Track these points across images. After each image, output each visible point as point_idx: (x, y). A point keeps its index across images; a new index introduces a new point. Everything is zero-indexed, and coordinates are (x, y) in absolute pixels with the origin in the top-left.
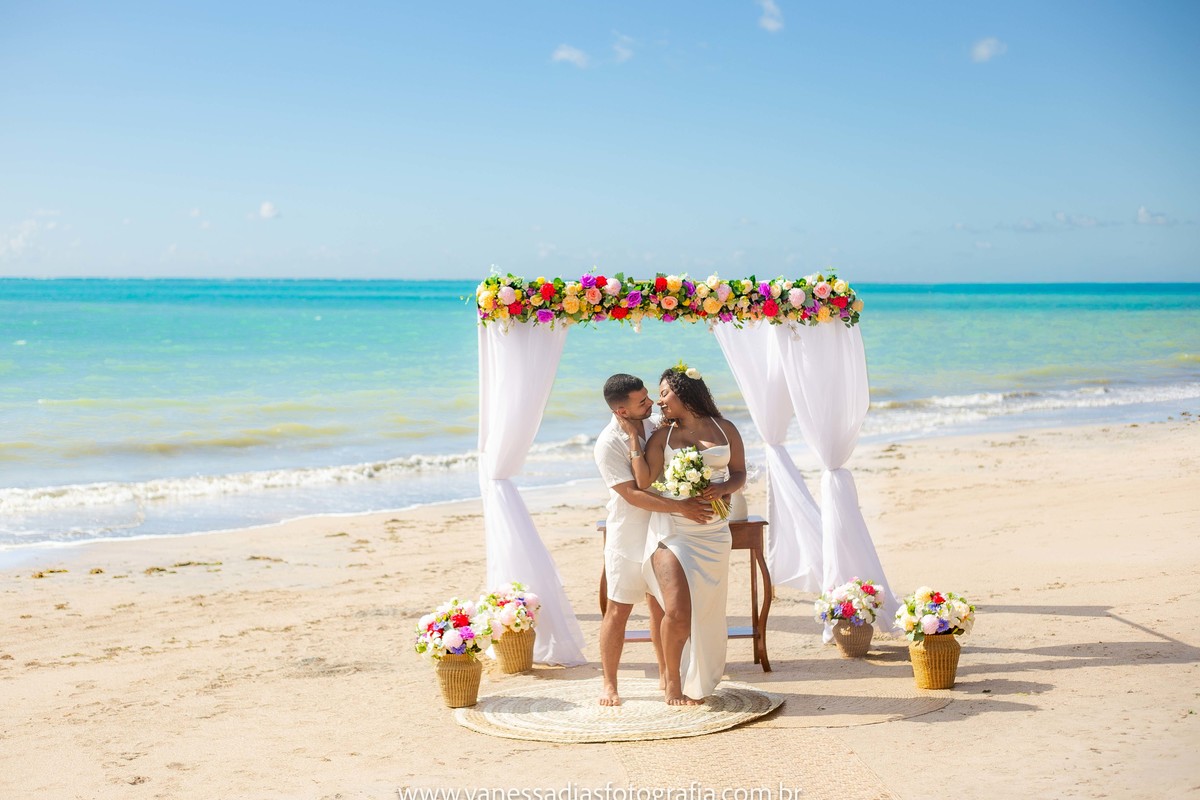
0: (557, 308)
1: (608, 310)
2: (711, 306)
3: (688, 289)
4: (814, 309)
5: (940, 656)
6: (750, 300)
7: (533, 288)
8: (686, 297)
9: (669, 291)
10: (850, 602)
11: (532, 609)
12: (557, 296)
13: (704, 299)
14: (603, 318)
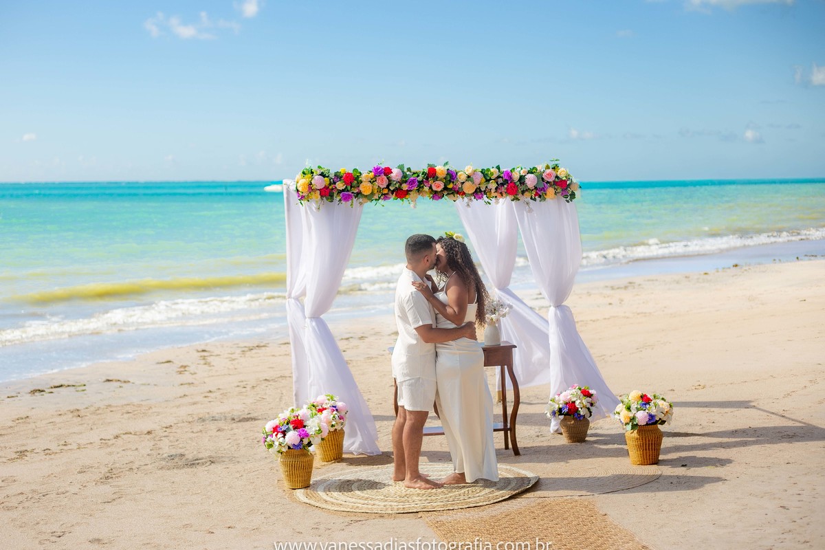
0: (356, 191)
1: (393, 192)
2: (469, 188)
3: (451, 176)
4: (543, 189)
5: (649, 441)
6: (497, 183)
7: (338, 176)
8: (450, 181)
9: (437, 177)
10: (574, 402)
11: (343, 414)
12: (356, 182)
13: (463, 183)
14: (389, 198)
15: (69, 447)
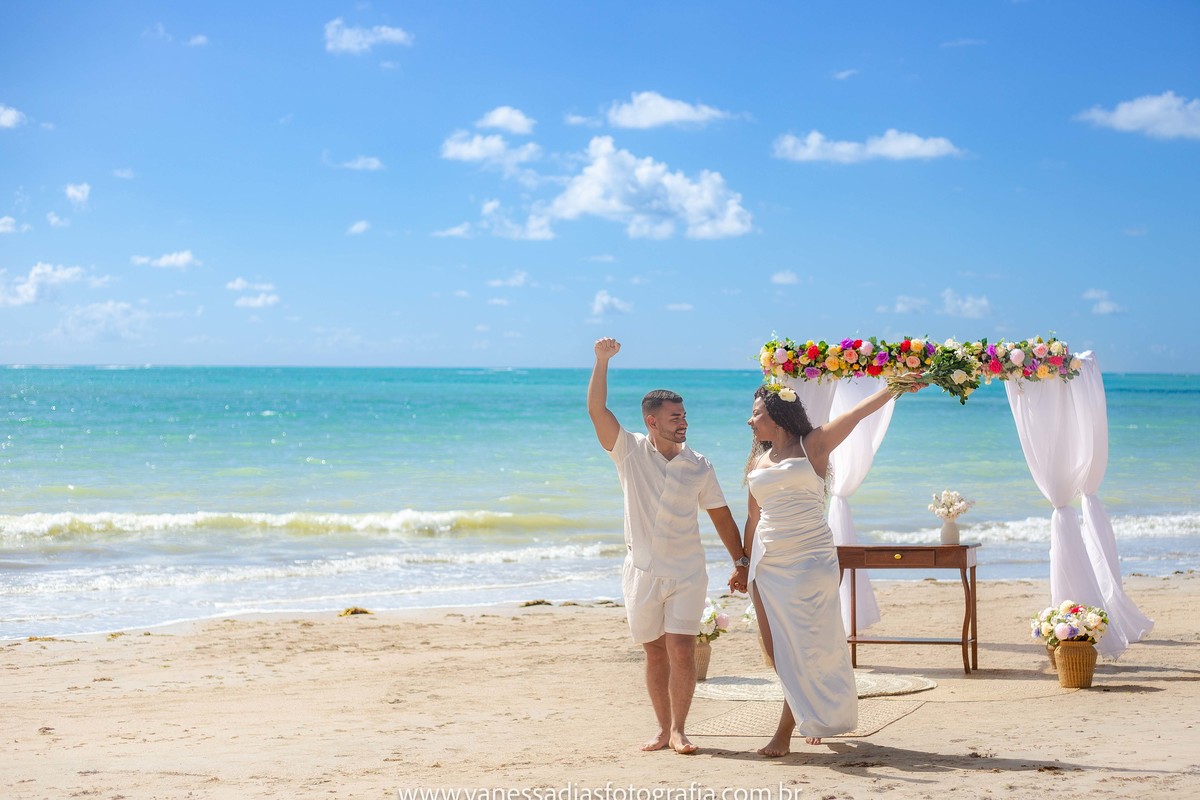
0: (820, 366)
1: (864, 368)
4: (1034, 367)
7: (802, 350)
8: (926, 357)
9: (912, 352)
12: (821, 356)
14: (863, 376)
15: (563, 642)
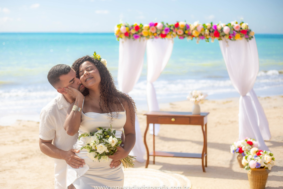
1: (159, 35)
3: (187, 27)
4: (234, 35)
6: (210, 31)
7: (132, 27)
8: (186, 30)
10: (242, 147)
12: (140, 30)
13: (193, 31)
14: (158, 38)
